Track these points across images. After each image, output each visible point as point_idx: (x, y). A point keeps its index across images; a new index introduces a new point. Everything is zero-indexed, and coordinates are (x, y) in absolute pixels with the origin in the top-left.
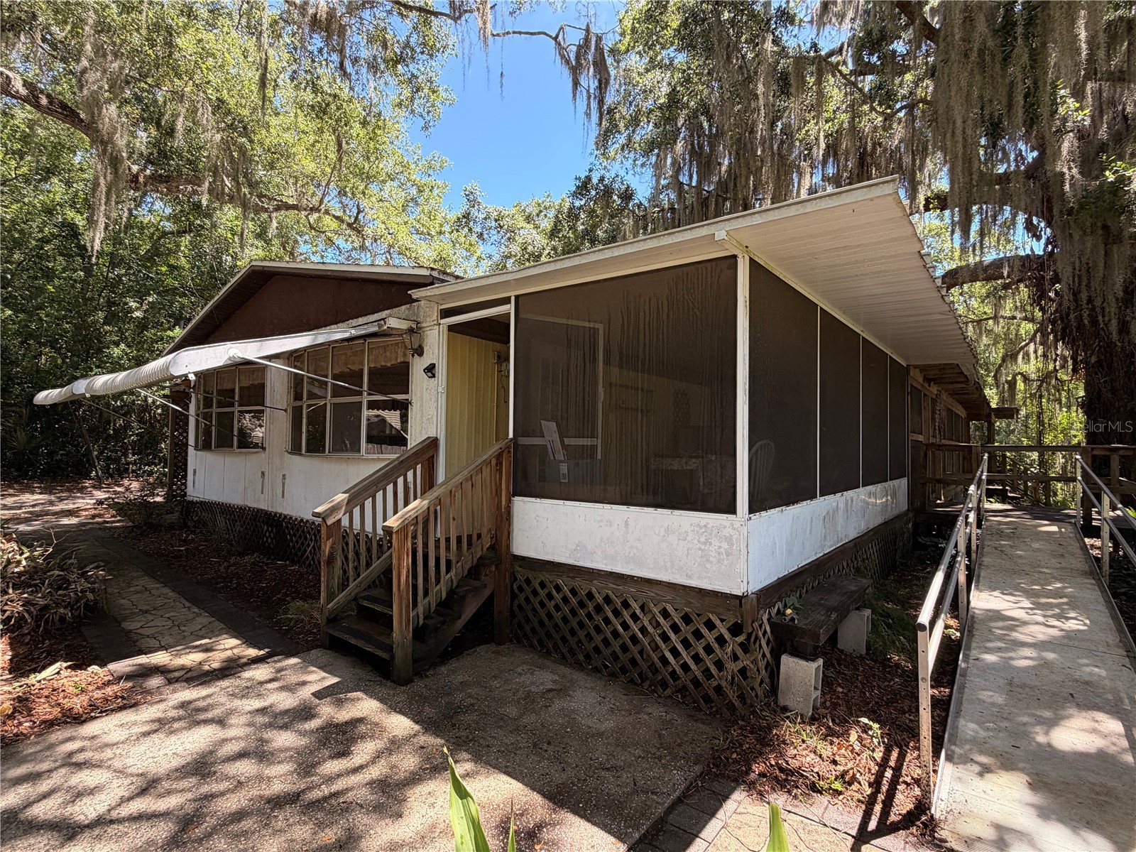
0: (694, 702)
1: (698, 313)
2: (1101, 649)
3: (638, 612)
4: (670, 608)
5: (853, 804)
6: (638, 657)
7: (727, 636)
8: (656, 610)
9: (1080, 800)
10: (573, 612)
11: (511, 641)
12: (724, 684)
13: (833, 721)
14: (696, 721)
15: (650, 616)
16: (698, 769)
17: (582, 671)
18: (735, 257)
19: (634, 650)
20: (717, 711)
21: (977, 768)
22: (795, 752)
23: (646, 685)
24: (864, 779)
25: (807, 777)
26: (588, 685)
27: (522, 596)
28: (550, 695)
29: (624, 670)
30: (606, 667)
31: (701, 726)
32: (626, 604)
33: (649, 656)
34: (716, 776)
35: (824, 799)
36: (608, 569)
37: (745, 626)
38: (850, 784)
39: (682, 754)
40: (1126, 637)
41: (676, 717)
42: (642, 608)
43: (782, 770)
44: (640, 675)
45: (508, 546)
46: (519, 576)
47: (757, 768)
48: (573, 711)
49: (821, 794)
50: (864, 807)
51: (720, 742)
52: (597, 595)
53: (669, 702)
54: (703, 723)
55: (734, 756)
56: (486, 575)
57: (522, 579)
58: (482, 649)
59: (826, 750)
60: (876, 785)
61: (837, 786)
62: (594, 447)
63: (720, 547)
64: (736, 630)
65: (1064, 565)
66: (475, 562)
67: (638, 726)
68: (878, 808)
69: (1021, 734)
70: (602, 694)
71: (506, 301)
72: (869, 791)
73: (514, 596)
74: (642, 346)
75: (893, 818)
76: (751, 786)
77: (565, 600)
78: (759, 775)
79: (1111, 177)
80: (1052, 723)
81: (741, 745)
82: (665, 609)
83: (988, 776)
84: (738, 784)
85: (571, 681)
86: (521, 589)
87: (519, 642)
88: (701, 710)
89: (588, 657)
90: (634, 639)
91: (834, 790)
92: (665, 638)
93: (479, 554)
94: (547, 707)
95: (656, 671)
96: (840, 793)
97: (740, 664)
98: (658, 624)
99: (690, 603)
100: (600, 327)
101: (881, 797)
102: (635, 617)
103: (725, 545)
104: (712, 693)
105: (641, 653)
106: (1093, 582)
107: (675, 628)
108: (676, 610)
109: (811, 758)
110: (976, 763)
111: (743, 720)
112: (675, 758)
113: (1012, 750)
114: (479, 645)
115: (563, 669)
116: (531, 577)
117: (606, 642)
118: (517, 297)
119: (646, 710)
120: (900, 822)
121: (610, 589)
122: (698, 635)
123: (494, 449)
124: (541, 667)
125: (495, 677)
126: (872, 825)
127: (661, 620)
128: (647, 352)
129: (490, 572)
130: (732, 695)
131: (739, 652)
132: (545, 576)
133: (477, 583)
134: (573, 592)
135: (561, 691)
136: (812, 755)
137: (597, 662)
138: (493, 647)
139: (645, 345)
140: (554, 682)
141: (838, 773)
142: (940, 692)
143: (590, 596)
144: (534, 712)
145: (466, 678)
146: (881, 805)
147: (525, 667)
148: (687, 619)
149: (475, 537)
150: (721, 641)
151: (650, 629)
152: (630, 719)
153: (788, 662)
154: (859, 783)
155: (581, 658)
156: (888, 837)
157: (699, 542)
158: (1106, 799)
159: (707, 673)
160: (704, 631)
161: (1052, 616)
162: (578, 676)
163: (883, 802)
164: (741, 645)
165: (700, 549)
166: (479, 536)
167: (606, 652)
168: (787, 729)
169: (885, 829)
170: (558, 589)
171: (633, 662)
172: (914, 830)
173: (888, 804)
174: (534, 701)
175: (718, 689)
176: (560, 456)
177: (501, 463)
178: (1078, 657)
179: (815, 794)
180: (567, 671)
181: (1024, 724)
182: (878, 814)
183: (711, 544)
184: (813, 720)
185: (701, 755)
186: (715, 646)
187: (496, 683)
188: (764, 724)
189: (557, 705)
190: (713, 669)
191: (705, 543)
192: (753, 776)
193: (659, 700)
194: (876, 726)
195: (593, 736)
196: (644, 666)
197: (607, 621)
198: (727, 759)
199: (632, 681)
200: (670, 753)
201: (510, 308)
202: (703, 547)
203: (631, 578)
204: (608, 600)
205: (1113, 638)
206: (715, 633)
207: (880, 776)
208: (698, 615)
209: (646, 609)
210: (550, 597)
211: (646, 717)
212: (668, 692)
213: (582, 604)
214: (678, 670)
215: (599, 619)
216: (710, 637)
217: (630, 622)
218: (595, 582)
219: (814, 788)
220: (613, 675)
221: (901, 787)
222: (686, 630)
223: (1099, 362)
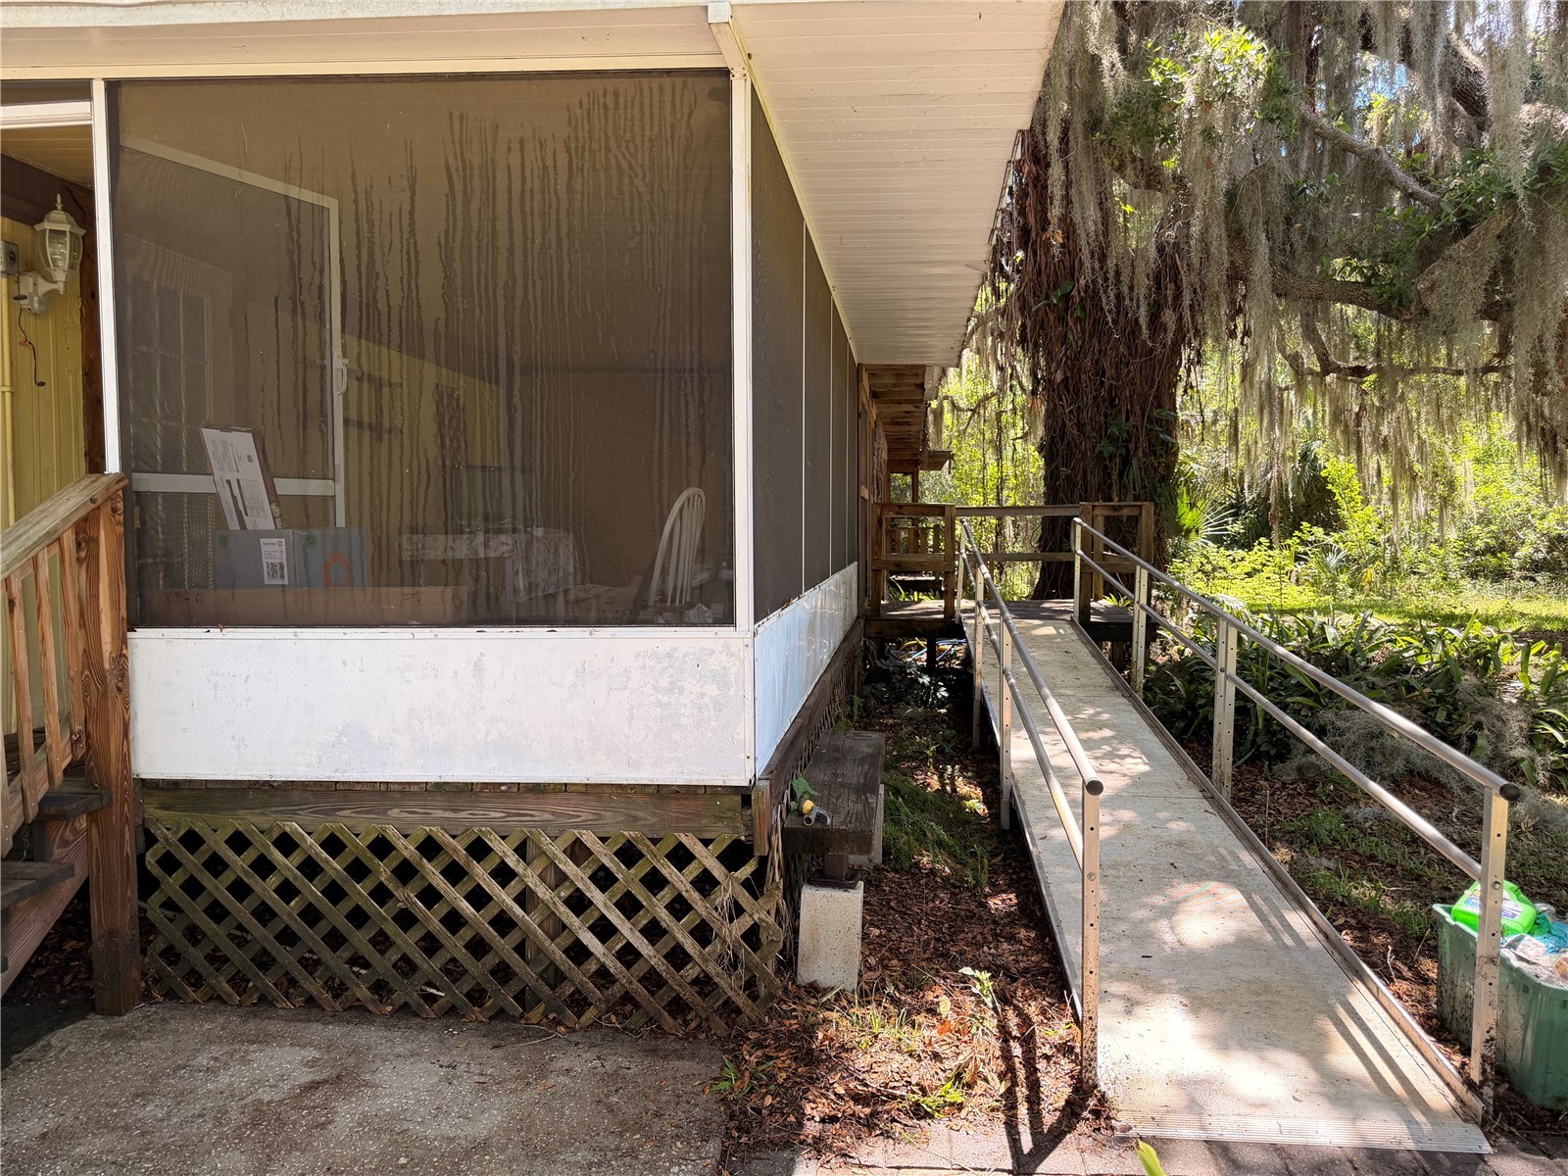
0: (650, 1021)
1: (642, 188)
2: (1174, 794)
3: (512, 860)
4: (590, 839)
5: (983, 1118)
6: (514, 960)
7: (718, 870)
8: (556, 850)
9: (1246, 1010)
10: (335, 893)
11: (147, 997)
12: (713, 969)
13: (897, 988)
14: (665, 1058)
15: (540, 864)
16: (713, 1148)
17: (371, 1023)
18: (725, 73)
19: (504, 946)
20: (699, 1026)
21: (1118, 1005)
22: (868, 1059)
23: (535, 1015)
24: (992, 1069)
25: (902, 1097)
26: (399, 1050)
27: (172, 883)
28: (318, 1096)
29: (477, 996)
30: (432, 999)
31: (677, 1064)
32: (479, 849)
33: (539, 950)
34: (750, 1148)
35: (937, 1128)
36: (432, 777)
37: (757, 843)
38: (970, 1086)
39: (670, 1130)
40: (1192, 770)
41: (624, 1060)
42: (521, 850)
43: (857, 1098)
44: (520, 998)
45: (126, 759)
46: (160, 832)
47: (815, 1109)
48: (394, 1117)
49: (932, 1117)
50: (1002, 1116)
51: (734, 1084)
52: (400, 843)
53: (596, 1036)
54: (681, 1058)
55: (768, 1100)
56: (65, 843)
57: (174, 839)
58: (66, 1038)
59: (915, 1040)
60: (1008, 1073)
61: (956, 1096)
62: (327, 501)
63: (702, 695)
64: (733, 857)
65: (1083, 681)
66: (33, 809)
67: (557, 1104)
68: (1023, 1110)
69: (1142, 937)
70: (445, 1060)
71: (78, 90)
72: (1002, 1088)
73: (147, 884)
74: (503, 255)
75: (1049, 1119)
76: (819, 1146)
77: (310, 868)
78: (823, 1121)
79: (1158, 80)
80: (1170, 911)
81: (772, 1078)
82: (578, 842)
83: (1139, 1010)
84: (796, 1152)
85: (354, 1051)
86: (169, 863)
87: (171, 995)
88: (665, 1034)
89: (380, 988)
90: (503, 923)
91: (952, 1104)
92: (578, 903)
93: (43, 789)
94: (323, 1126)
95: (557, 977)
96: (960, 1107)
97: (744, 923)
98: (562, 878)
99: (635, 819)
100: (331, 204)
101: (1022, 1092)
102: (503, 874)
103: (712, 690)
104: (689, 995)
105: (520, 949)
106: (1125, 700)
107: (603, 879)
108: (603, 840)
109: (898, 1062)
110: (1114, 996)
111: (754, 1030)
112: (660, 1143)
113: (1145, 962)
114: (51, 1030)
115: (317, 1031)
116: (199, 827)
117: (431, 944)
118: (113, 87)
119: (557, 1065)
120: (1059, 1121)
121: (435, 822)
122: (655, 882)
123: (69, 503)
124: (262, 1040)
125: (142, 1095)
126: (1027, 1143)
127: (569, 867)
128: (518, 271)
129: (75, 832)
130: (730, 986)
131: (745, 899)
132: (247, 821)
133: (37, 868)
134: (333, 845)
135: (342, 1081)
136: (897, 1056)
137: (405, 991)
138: (98, 1023)
139: (511, 249)
140: (312, 1064)
141: (949, 1074)
142: (1003, 901)
143: (382, 847)
144: (294, 1146)
145: (51, 1121)
146: (1026, 1105)
147: (216, 1050)
148: (629, 854)
149: (28, 741)
150: (705, 883)
151: (542, 891)
152: (531, 1094)
153: (813, 899)
154: (986, 1080)
155: (363, 992)
156: (1056, 1152)
157: (656, 689)
158: (1269, 998)
159: (678, 957)
160: (668, 870)
161: (1104, 757)
162: (366, 1035)
163: (1028, 1099)
164: (746, 884)
165: (660, 704)
166: (39, 734)
167: (430, 966)
168: (838, 1026)
169: (1048, 1141)
170: (286, 844)
171: (503, 972)
172: (1082, 1127)
173: (1034, 1099)
174: (281, 1122)
175: (704, 983)
176: (263, 518)
177: (94, 541)
178: (1157, 811)
179: (922, 1123)
180: (334, 1031)
181: (1142, 921)
182: (1027, 1122)
183: (682, 690)
184: (865, 996)
185: (706, 1121)
186: (693, 897)
187: (151, 1110)
188: (794, 1024)
189: (346, 1114)
190: (690, 945)
191: (669, 691)
192: (812, 1128)
193: (574, 1038)
194: (985, 976)
195: (467, 1154)
196: (527, 973)
197: (430, 896)
198: (758, 1111)
199: (500, 1014)
200: (648, 1138)
201: (93, 113)
202: (665, 699)
203: (493, 789)
204: (430, 848)
205: (1178, 774)
206: (692, 871)
207: (1007, 1056)
208: (655, 841)
209: (531, 851)
210: (263, 867)
211: (561, 1079)
212: (590, 1015)
213: (358, 870)
214: (613, 965)
215: (407, 896)
216: (681, 881)
217: (492, 887)
218: (394, 813)
219: (919, 1112)
220: (452, 1011)
221: (1041, 1065)
222: (628, 878)
223: (1065, 381)
